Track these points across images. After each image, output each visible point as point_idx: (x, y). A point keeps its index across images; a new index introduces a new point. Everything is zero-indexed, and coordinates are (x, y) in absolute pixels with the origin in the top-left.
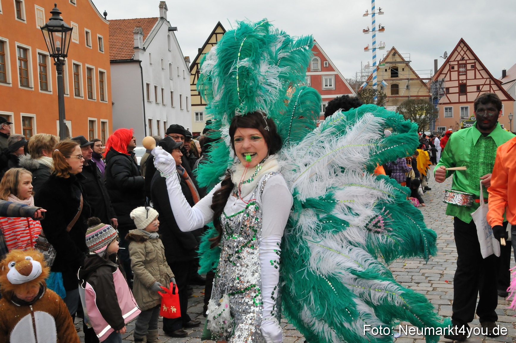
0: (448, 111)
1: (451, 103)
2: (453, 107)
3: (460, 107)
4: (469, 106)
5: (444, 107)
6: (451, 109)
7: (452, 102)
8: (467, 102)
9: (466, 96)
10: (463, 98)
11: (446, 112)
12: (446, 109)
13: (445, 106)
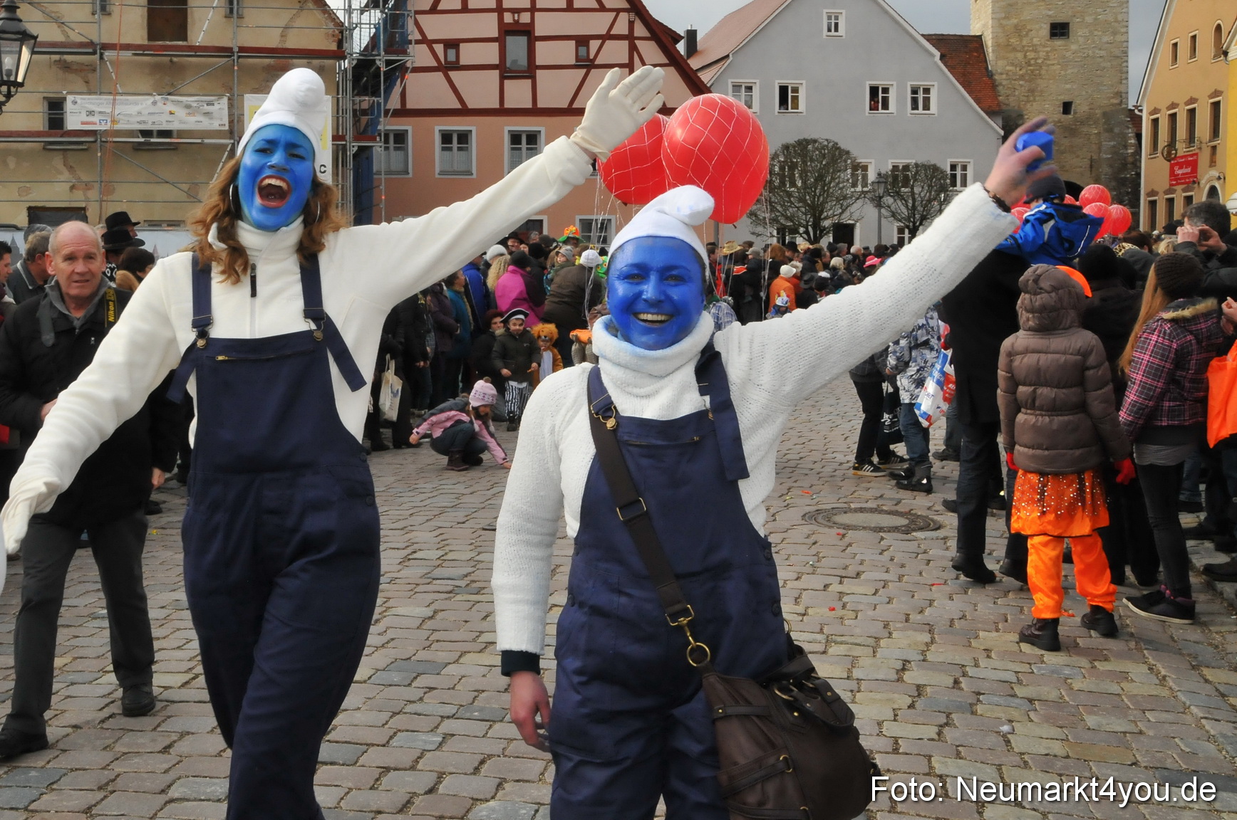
0: (455, 144)
1: (464, 111)
2: (473, 129)
3: (507, 129)
4: (542, 129)
5: (437, 128)
6: (464, 137)
7: (470, 106)
8: (535, 111)
9: (530, 81)
10: (518, 93)
11: (444, 149)
12: (446, 138)
13: (441, 125)
